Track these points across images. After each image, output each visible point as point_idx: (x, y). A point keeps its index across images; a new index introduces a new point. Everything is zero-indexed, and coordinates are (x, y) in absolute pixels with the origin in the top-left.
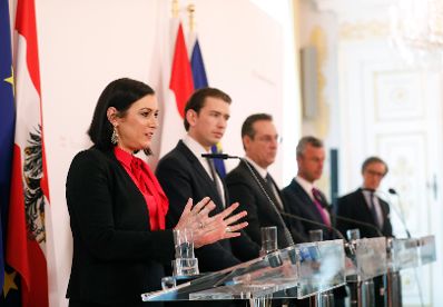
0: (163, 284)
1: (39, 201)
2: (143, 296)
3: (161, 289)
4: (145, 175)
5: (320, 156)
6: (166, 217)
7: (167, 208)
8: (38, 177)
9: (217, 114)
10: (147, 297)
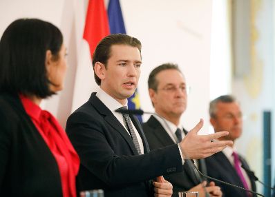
4: (53, 131)
5: (234, 112)
6: (77, 178)
7: (77, 167)
9: (125, 63)
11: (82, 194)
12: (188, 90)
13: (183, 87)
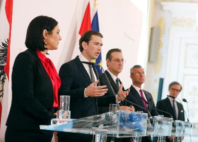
0: (52, 122)
1: (2, 76)
2: (40, 126)
3: (50, 124)
8: (3, 65)
9: (97, 44)
10: (42, 127)
11: (61, 96)
12: (124, 62)
13: (122, 60)
